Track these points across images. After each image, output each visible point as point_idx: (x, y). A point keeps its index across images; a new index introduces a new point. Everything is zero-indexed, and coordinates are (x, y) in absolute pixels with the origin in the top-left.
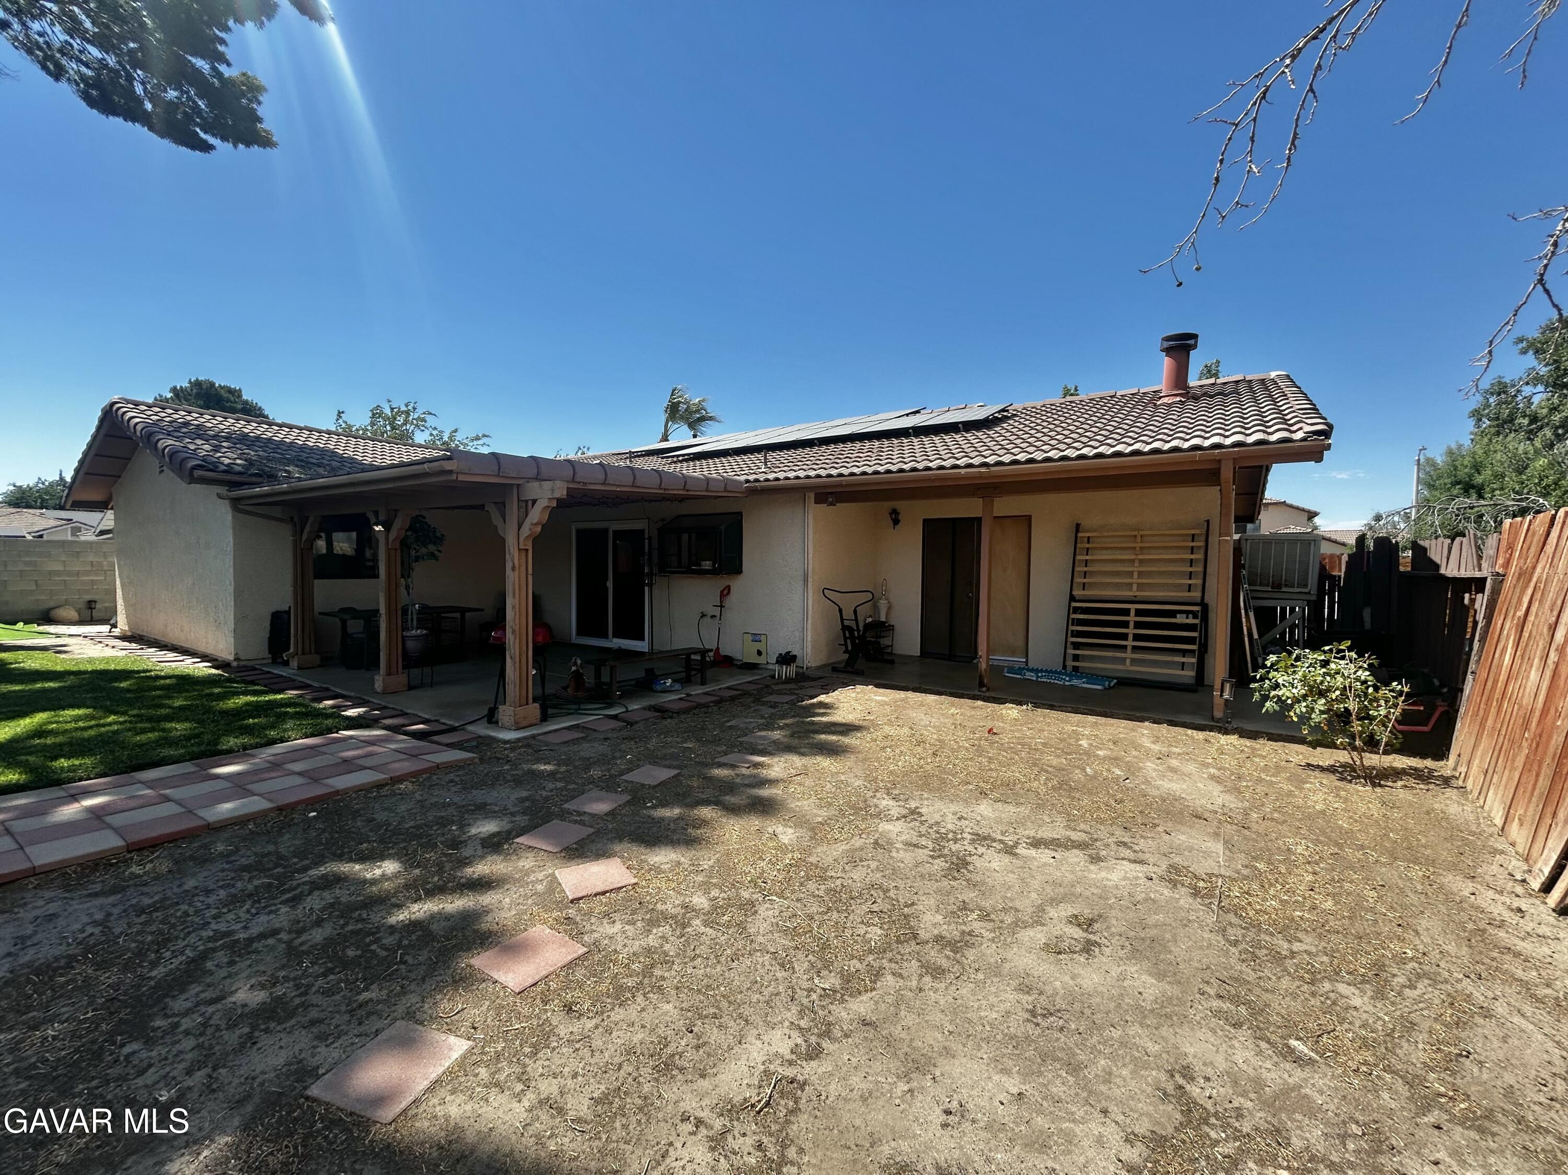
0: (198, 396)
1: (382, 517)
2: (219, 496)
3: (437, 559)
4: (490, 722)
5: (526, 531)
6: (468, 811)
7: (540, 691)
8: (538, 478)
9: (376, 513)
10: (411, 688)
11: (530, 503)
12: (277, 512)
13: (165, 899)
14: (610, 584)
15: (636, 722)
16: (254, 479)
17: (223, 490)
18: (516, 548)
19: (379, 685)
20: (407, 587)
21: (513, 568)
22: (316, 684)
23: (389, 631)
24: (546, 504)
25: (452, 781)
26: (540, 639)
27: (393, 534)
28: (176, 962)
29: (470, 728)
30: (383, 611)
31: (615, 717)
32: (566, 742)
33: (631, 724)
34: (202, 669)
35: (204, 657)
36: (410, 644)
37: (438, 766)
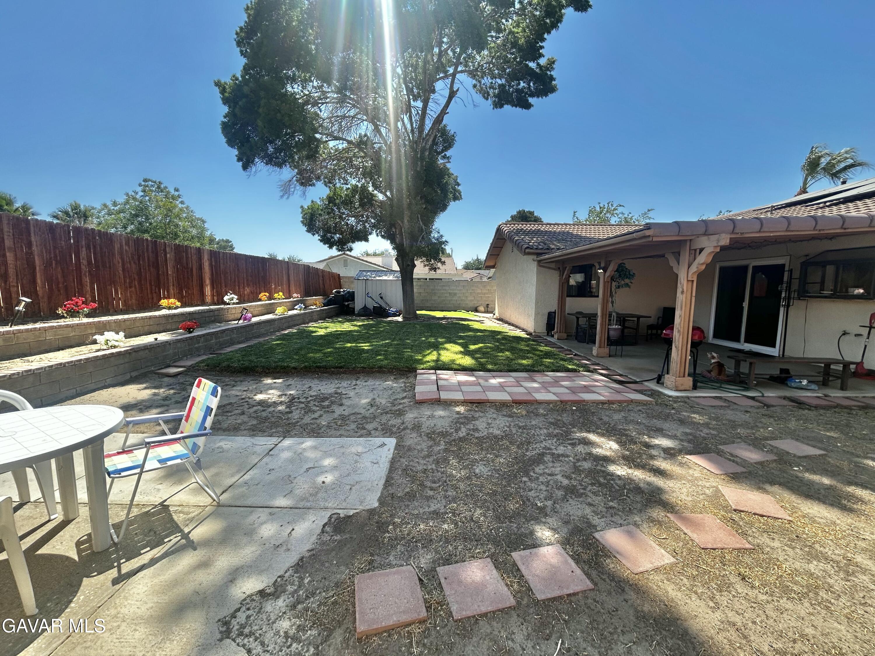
0: (519, 218)
1: (603, 265)
2: (534, 260)
3: (629, 287)
4: (658, 382)
5: (694, 268)
6: (652, 430)
7: (693, 371)
8: (706, 234)
9: (600, 263)
10: (610, 356)
11: (698, 251)
12: (553, 265)
13: (526, 426)
14: (746, 305)
15: (773, 406)
16: (546, 251)
17: (535, 257)
18: (686, 280)
19: (595, 352)
20: (612, 302)
21: (682, 292)
22: (566, 348)
23: (602, 325)
24: (712, 250)
25: (640, 411)
26: (696, 337)
27: (608, 274)
28: (535, 452)
29: (646, 383)
30: (599, 314)
31: (753, 398)
32: (714, 406)
33: (768, 406)
34: (523, 335)
35: (523, 330)
36: (612, 333)
37: (632, 401)
